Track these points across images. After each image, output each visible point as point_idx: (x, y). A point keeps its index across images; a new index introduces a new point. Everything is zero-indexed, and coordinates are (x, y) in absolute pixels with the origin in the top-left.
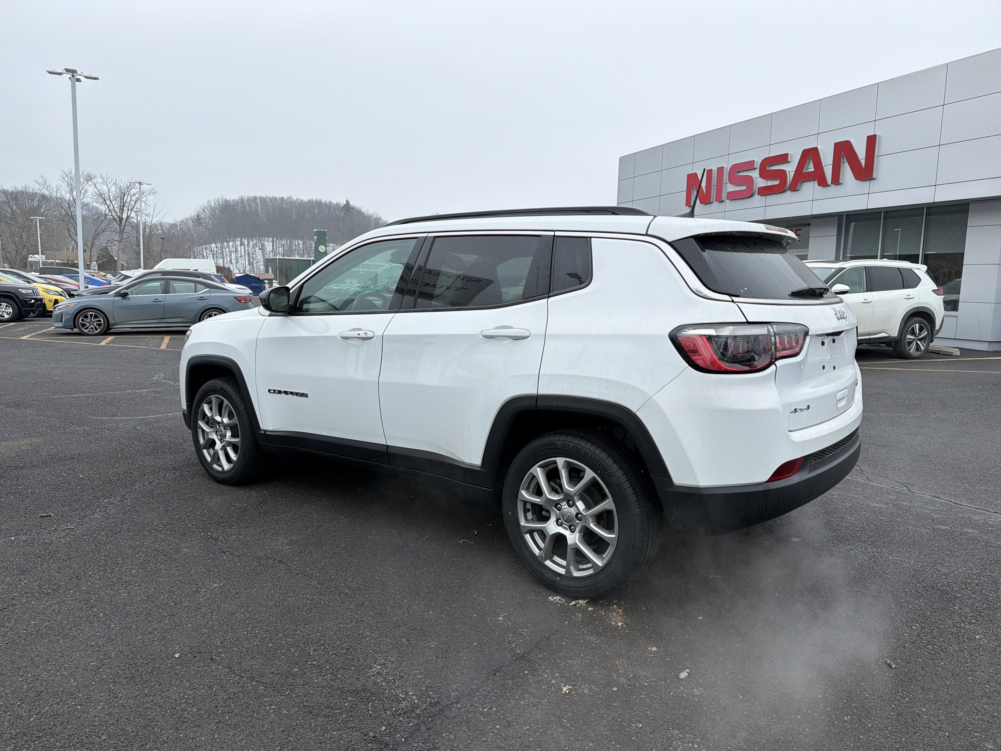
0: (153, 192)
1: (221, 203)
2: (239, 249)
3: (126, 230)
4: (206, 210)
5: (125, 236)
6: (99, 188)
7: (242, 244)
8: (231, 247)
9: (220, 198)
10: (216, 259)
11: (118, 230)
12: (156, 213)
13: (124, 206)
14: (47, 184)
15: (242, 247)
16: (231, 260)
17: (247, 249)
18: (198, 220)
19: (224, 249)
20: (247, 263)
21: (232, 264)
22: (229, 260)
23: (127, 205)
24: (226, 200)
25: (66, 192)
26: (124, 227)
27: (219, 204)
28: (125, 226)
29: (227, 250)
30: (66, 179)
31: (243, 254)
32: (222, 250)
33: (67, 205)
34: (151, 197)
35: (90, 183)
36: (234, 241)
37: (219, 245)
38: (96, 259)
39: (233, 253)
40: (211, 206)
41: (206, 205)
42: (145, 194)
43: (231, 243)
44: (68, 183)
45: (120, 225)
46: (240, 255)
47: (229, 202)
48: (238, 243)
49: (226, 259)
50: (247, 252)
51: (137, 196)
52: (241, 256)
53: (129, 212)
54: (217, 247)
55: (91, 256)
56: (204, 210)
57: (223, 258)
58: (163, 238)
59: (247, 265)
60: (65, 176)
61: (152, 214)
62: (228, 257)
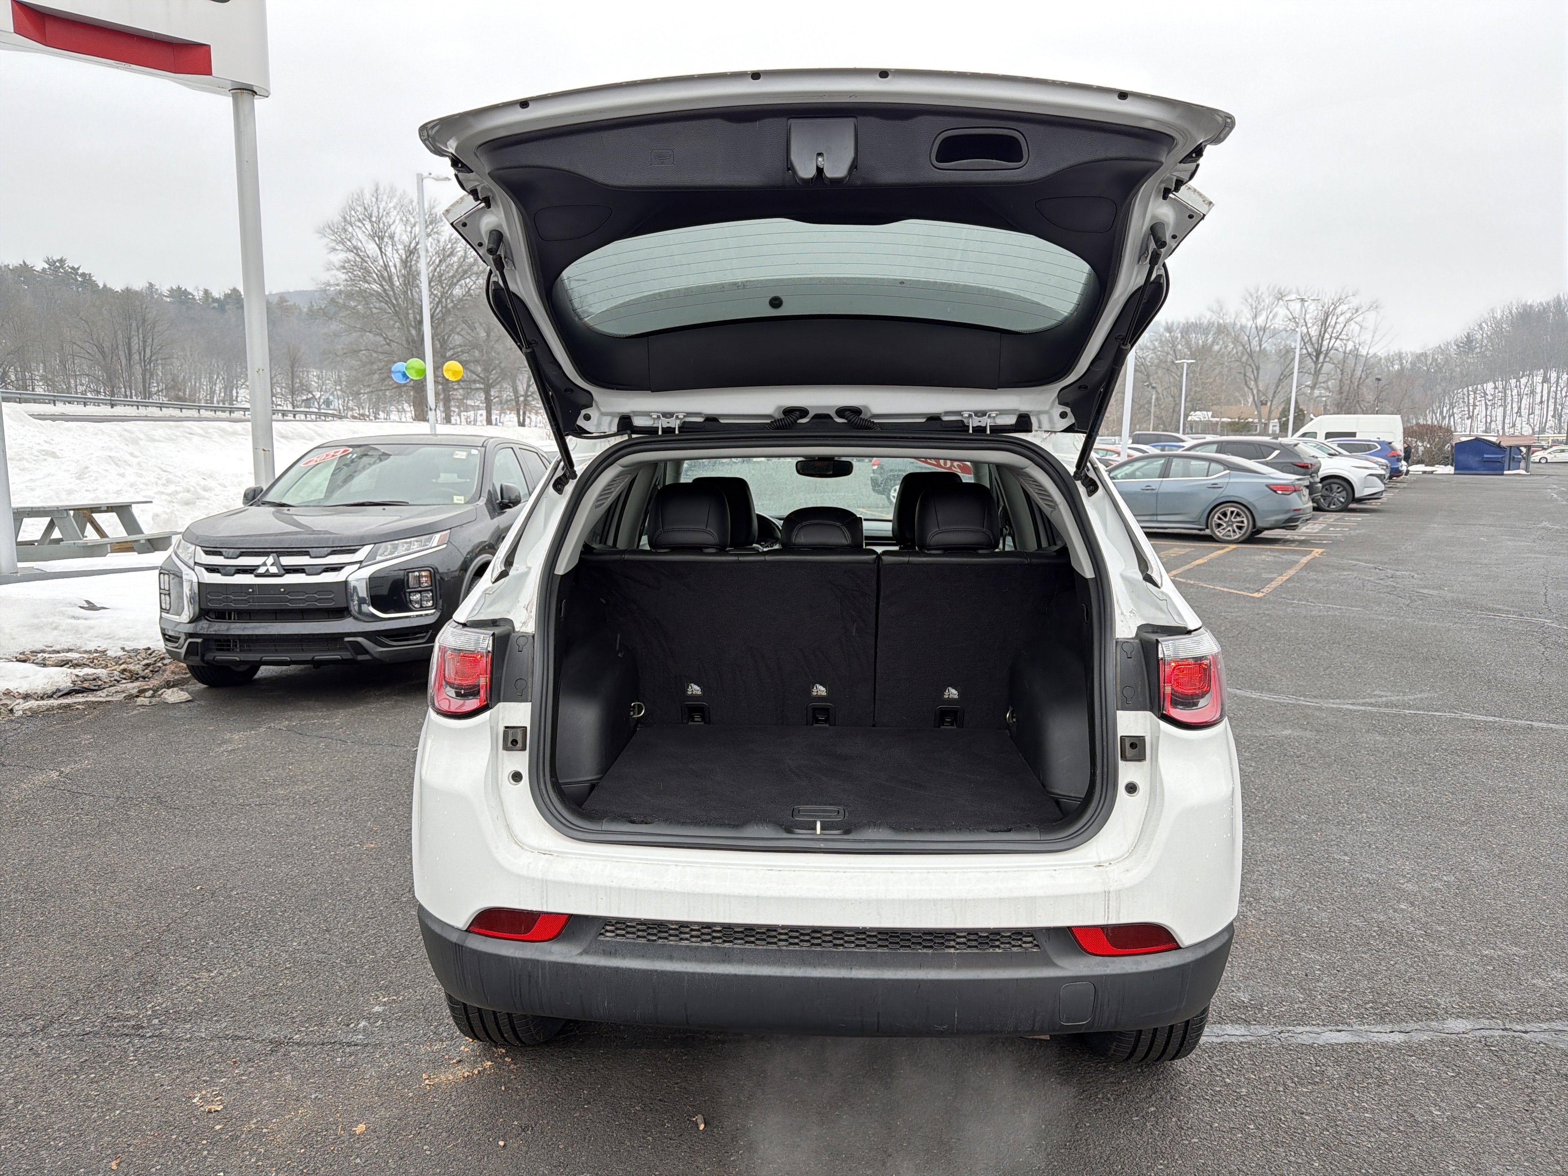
0: (1375, 306)
1: (1514, 311)
2: (1539, 390)
3: (1323, 371)
4: (1484, 325)
5: (1321, 378)
6: (1291, 309)
7: (1546, 380)
8: (1522, 387)
9: (1514, 302)
10: (1490, 408)
11: (1313, 372)
12: (1376, 339)
13: (1325, 331)
14: (1224, 311)
15: (1545, 385)
16: (1519, 408)
17: (1553, 389)
18: (1468, 344)
19: (1509, 392)
20: (1551, 413)
21: (1520, 416)
22: (1515, 410)
23: (1330, 330)
24: (1525, 306)
25: (1248, 320)
26: (1322, 366)
27: (1511, 313)
28: (1323, 363)
29: (1515, 392)
30: (1250, 300)
31: (1545, 398)
32: (1505, 393)
33: (1246, 338)
34: (1371, 316)
35: (1281, 302)
36: (1531, 375)
37: (1500, 384)
38: (1278, 415)
39: (1525, 397)
40: (1494, 318)
41: (1486, 316)
42: (1360, 312)
43: (1523, 381)
44: (1251, 306)
45: (1316, 363)
46: (1538, 400)
47: (1531, 306)
48: (1539, 379)
49: (1509, 407)
50: (1552, 394)
51: (1348, 315)
52: (1541, 402)
53: (1333, 340)
54: (1496, 388)
55: (1270, 412)
56: (1481, 328)
57: (1505, 407)
58: (1379, 380)
59: (1550, 418)
60: (1248, 296)
61: (1369, 342)
62: (1515, 405)
